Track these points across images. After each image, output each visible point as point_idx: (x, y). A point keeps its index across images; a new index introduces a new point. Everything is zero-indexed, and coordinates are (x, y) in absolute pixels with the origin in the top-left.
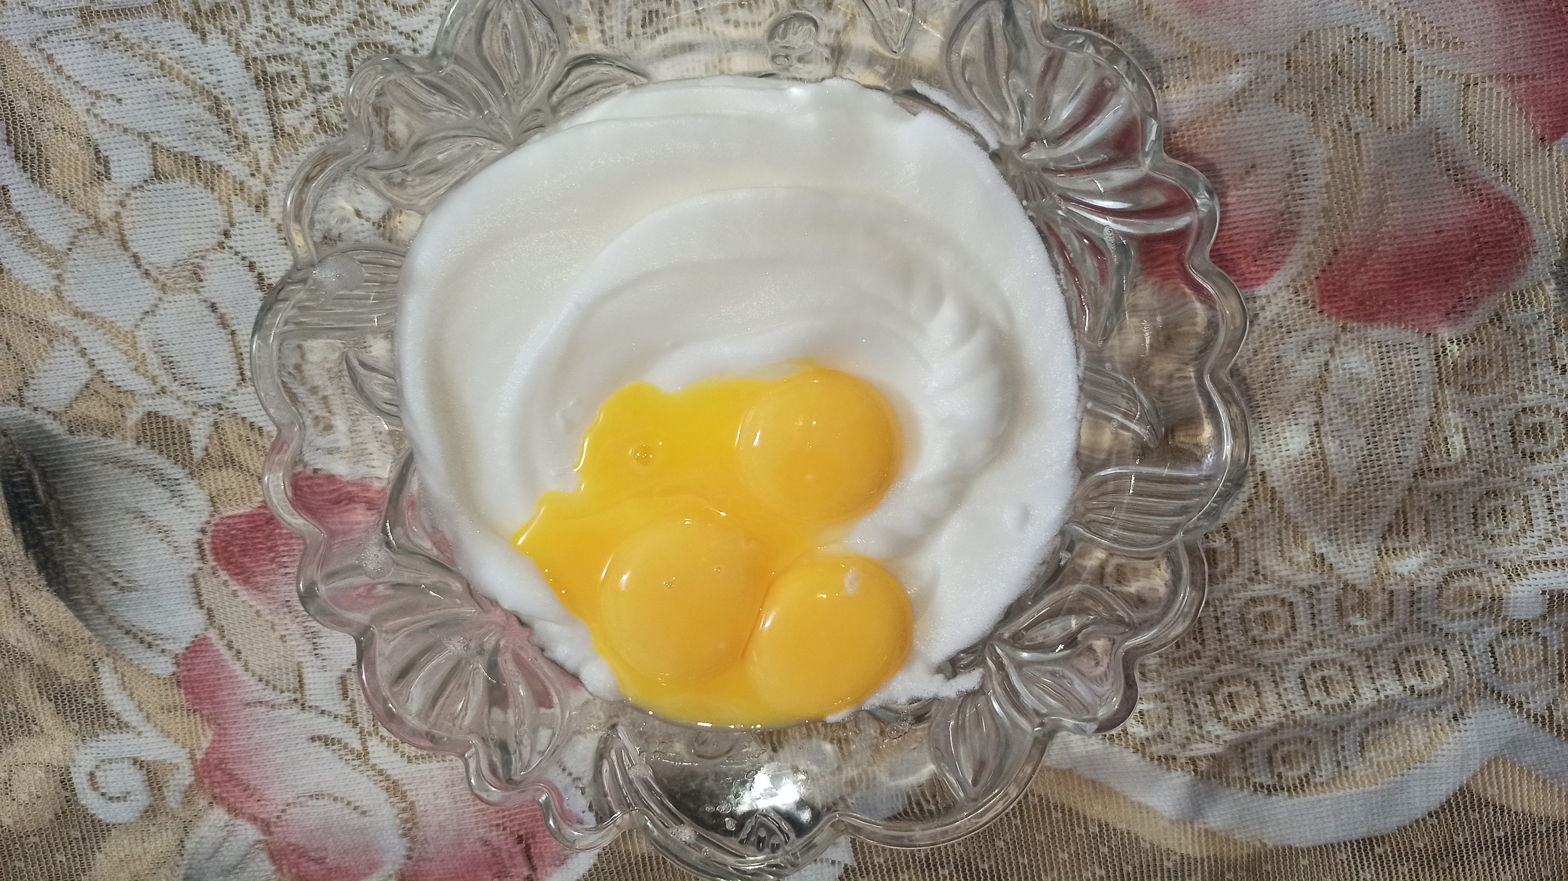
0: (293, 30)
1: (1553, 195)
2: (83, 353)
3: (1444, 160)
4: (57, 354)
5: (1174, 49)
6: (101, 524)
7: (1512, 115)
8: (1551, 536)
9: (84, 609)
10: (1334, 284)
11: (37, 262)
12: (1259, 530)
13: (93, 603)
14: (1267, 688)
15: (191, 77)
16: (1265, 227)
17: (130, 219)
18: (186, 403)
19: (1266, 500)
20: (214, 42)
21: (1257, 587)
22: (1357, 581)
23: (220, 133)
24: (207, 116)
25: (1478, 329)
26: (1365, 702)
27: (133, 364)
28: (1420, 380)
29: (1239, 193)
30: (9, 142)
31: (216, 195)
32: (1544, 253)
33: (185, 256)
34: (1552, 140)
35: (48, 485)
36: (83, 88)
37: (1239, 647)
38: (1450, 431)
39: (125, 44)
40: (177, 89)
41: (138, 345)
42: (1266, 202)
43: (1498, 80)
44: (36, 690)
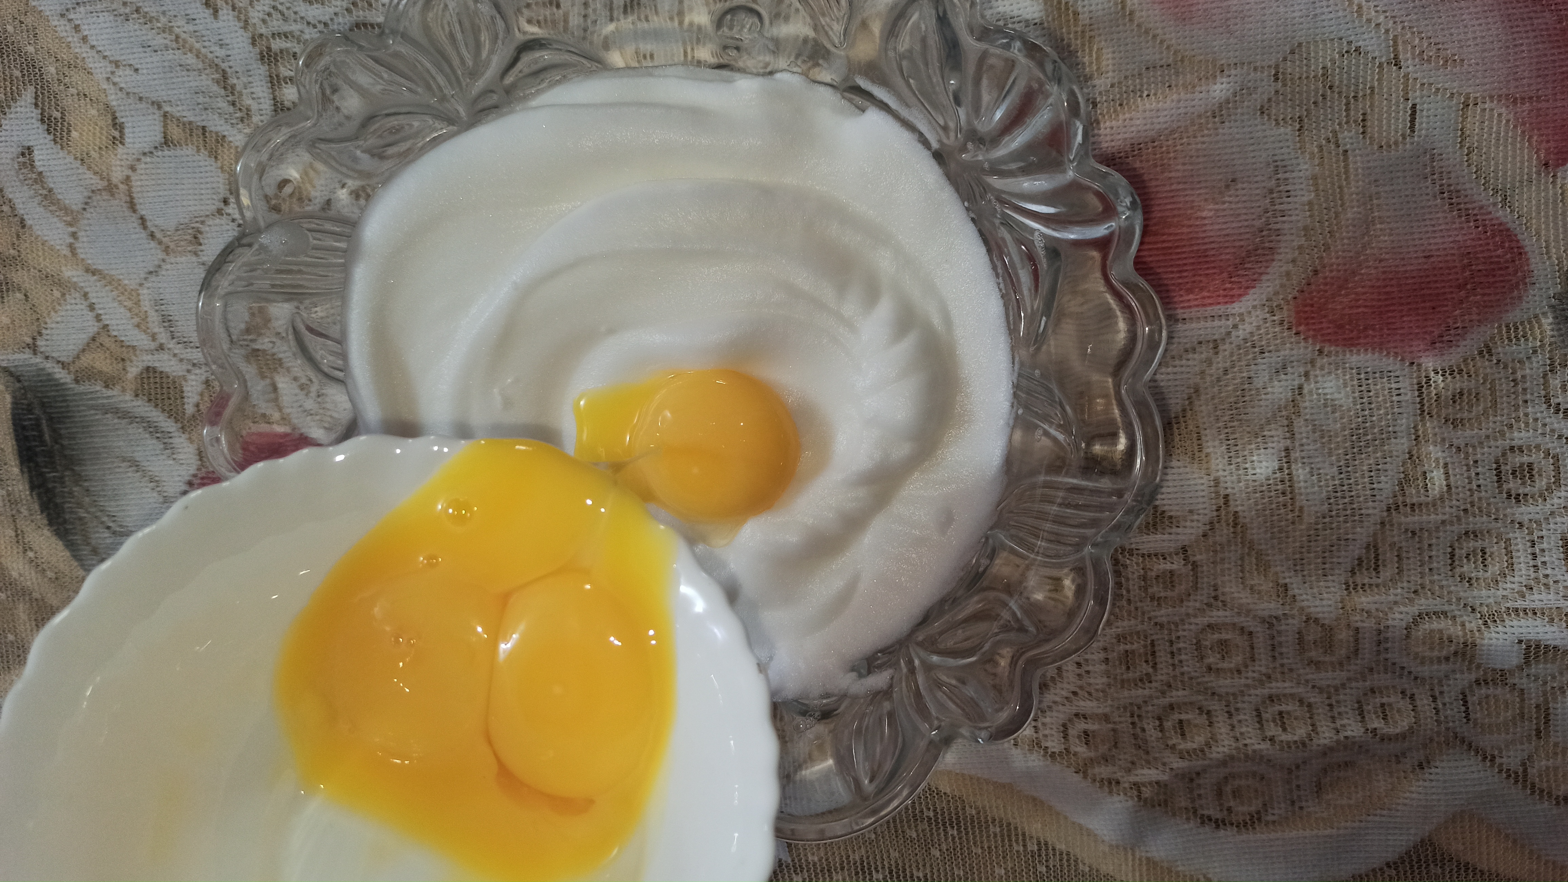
0: (297, 9)
1: (1556, 224)
2: (92, 307)
3: (1438, 183)
4: (68, 307)
5: (1157, 56)
6: (99, 470)
7: (1514, 138)
8: (1532, 583)
9: (79, 550)
10: (1312, 306)
11: (55, 220)
12: (1220, 555)
13: (88, 544)
14: (1220, 718)
15: (203, 50)
16: (1242, 243)
17: (139, 183)
18: (181, 360)
19: (1228, 525)
20: (225, 18)
21: (1215, 613)
22: (1320, 615)
23: (225, 105)
24: (215, 88)
25: (1465, 360)
26: (1322, 741)
27: (136, 320)
28: (1400, 410)
29: (1217, 207)
30: (36, 105)
31: (219, 164)
32: (1543, 285)
33: (186, 221)
34: (1557, 166)
35: (54, 430)
36: (105, 57)
37: (1193, 674)
38: (1430, 465)
39: (145, 17)
40: (189, 62)
41: (142, 303)
42: (1244, 217)
43: (1500, 101)
44: (34, 623)
